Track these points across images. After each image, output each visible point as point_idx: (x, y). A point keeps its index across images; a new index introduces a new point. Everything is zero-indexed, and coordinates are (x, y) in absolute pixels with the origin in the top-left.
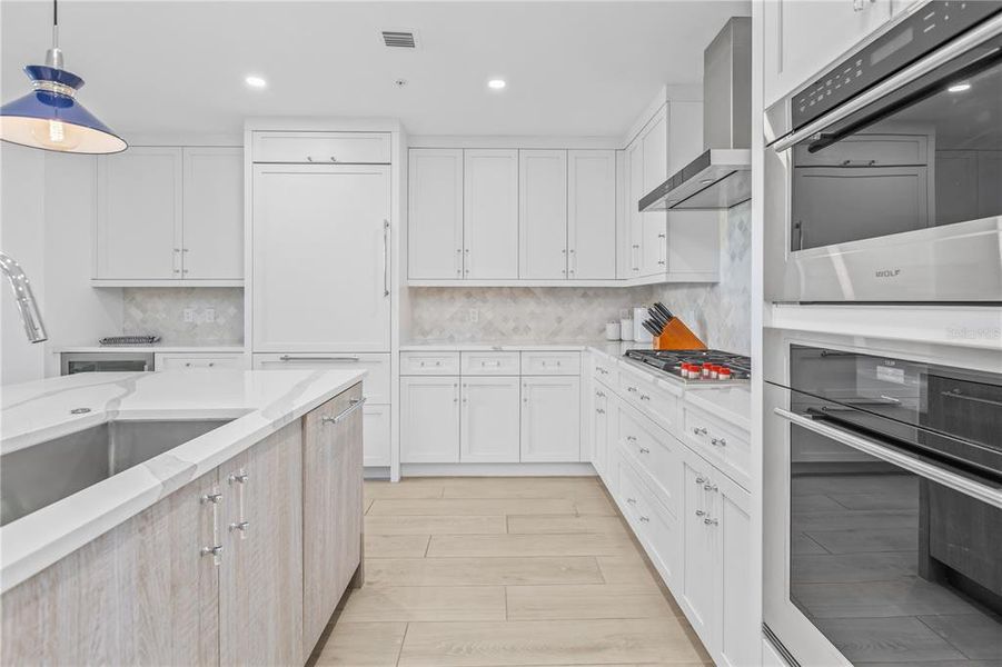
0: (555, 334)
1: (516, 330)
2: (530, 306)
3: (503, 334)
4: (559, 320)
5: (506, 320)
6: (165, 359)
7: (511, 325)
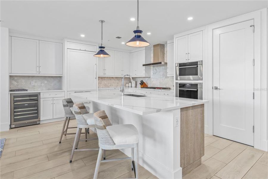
0: (117, 86)
1: (110, 85)
2: (113, 81)
3: (108, 86)
4: (118, 83)
5: (109, 83)
6: (43, 94)
7: (110, 84)
